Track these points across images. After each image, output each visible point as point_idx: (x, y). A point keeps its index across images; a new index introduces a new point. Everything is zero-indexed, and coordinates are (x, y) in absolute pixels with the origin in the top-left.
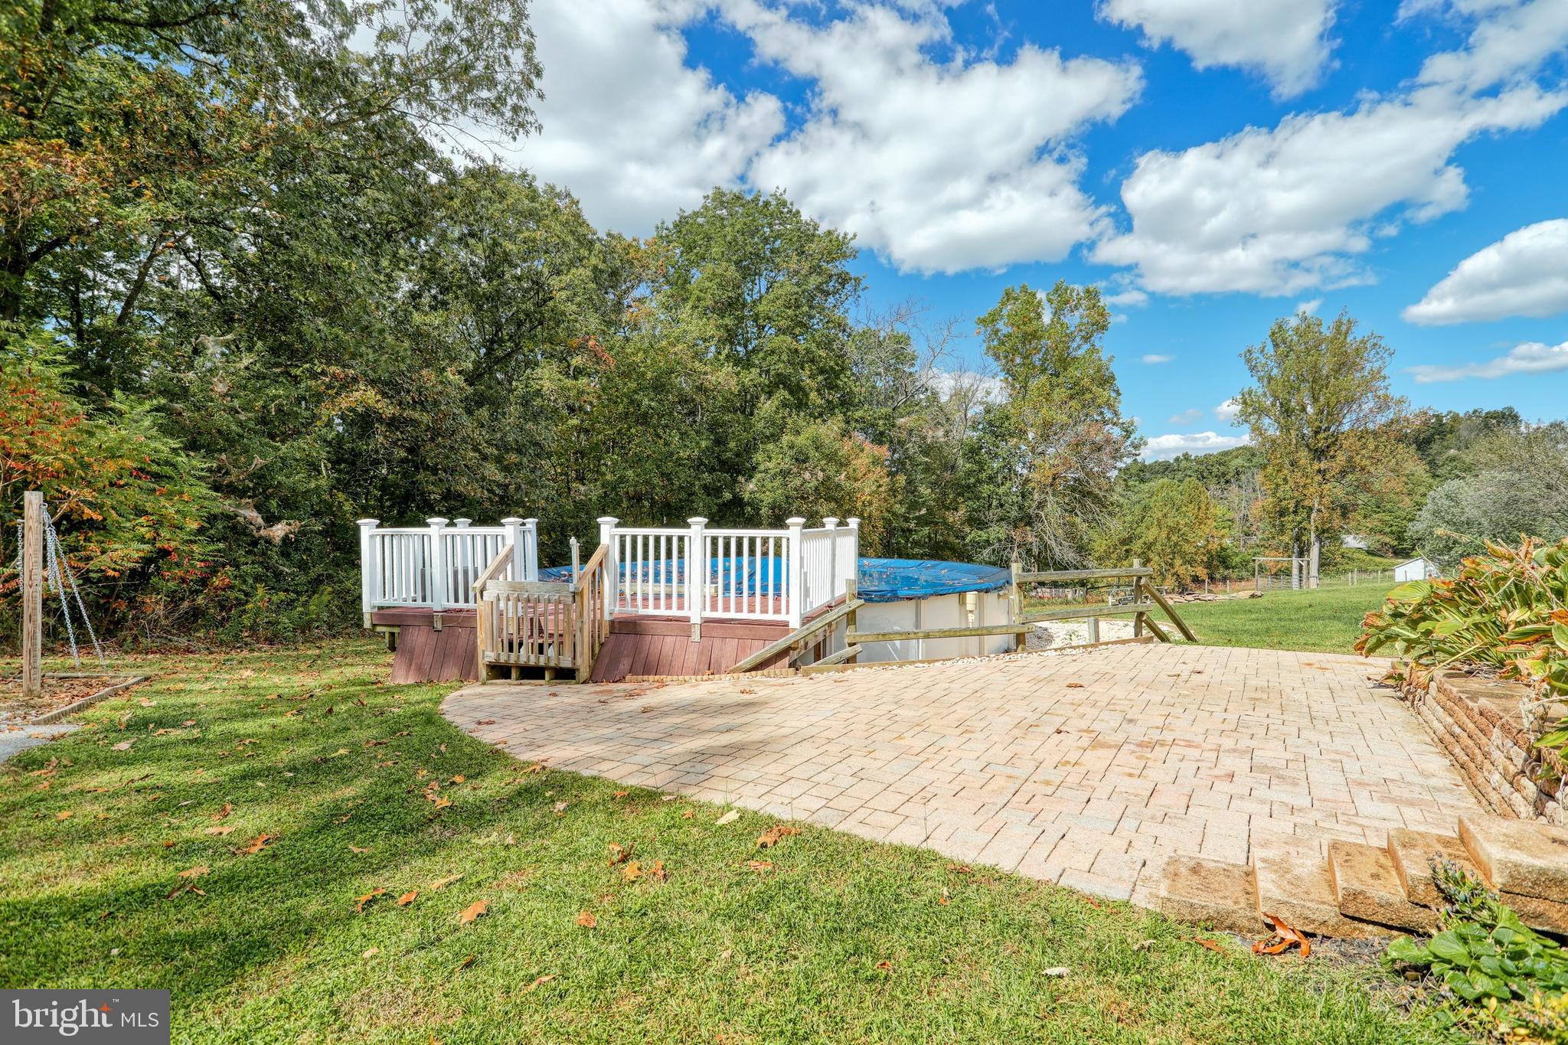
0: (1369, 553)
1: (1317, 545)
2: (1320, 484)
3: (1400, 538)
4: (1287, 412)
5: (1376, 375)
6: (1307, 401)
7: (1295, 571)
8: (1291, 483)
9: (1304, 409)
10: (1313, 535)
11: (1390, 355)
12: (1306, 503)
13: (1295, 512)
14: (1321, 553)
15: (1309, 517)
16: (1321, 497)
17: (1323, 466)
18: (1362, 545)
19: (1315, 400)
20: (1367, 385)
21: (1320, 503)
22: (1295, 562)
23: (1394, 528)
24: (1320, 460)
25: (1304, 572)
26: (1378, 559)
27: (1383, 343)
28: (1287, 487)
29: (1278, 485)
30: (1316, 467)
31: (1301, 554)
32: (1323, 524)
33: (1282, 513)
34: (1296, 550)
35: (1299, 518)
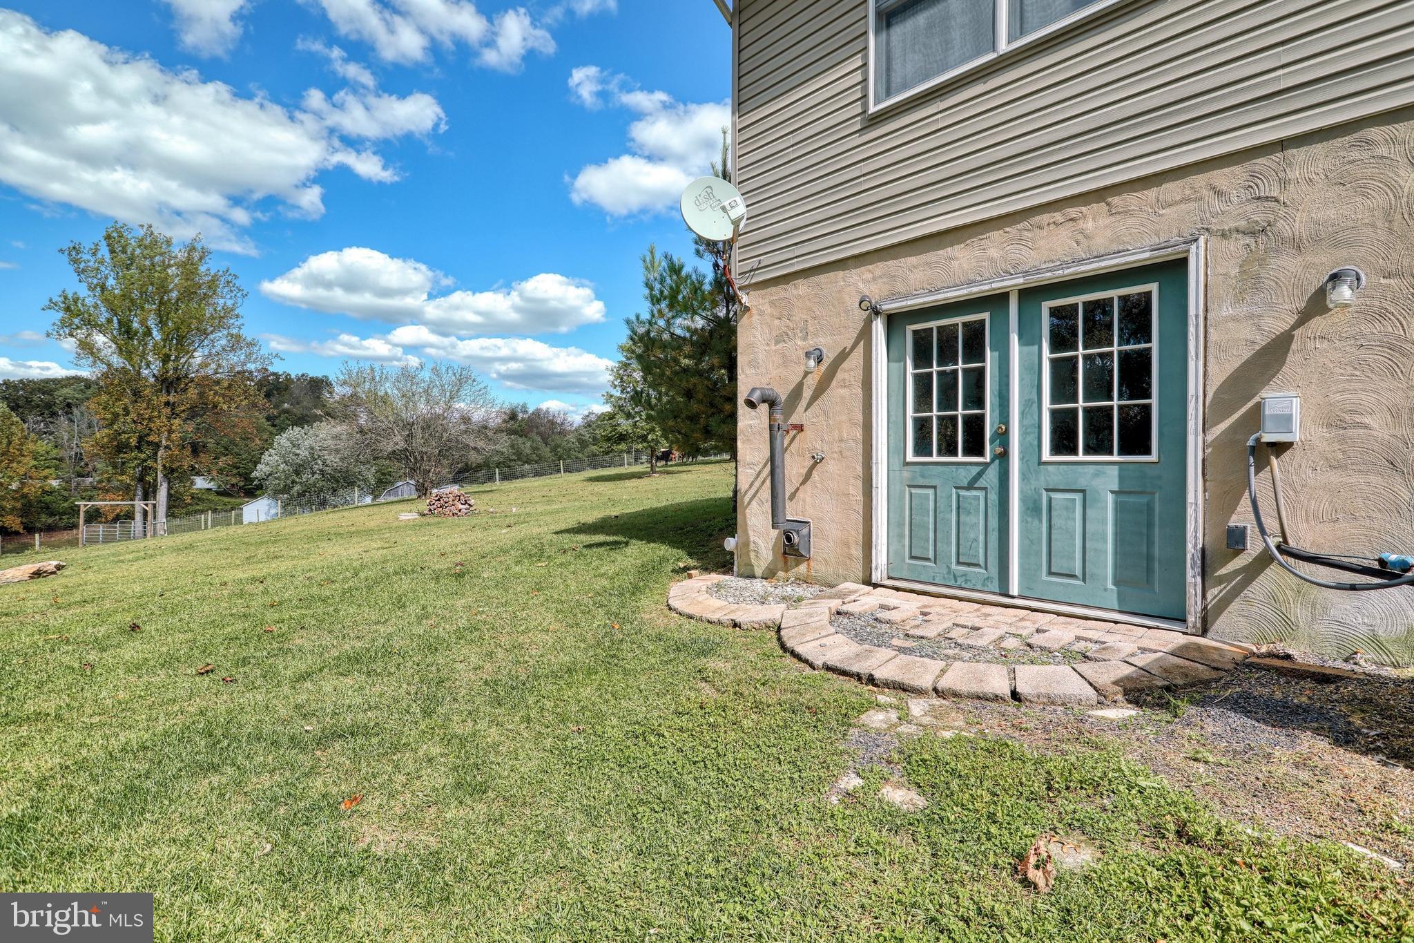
0: (218, 493)
1: (165, 485)
2: (169, 418)
3: (246, 477)
4: (127, 331)
5: (228, 312)
6: (151, 322)
7: (138, 516)
8: (133, 415)
9: (148, 333)
10: (160, 475)
11: (244, 296)
12: (151, 438)
13: (138, 448)
14: (170, 496)
15: (156, 454)
16: (170, 431)
17: (171, 399)
18: (212, 485)
19: (162, 323)
20: (221, 319)
21: (168, 439)
22: (139, 504)
23: (241, 470)
24: (168, 393)
25: (150, 517)
26: (226, 500)
27: (238, 283)
28: (128, 419)
29: (116, 416)
30: (164, 399)
31: (146, 497)
32: (172, 462)
33: (122, 447)
34: (139, 492)
35: (143, 456)
